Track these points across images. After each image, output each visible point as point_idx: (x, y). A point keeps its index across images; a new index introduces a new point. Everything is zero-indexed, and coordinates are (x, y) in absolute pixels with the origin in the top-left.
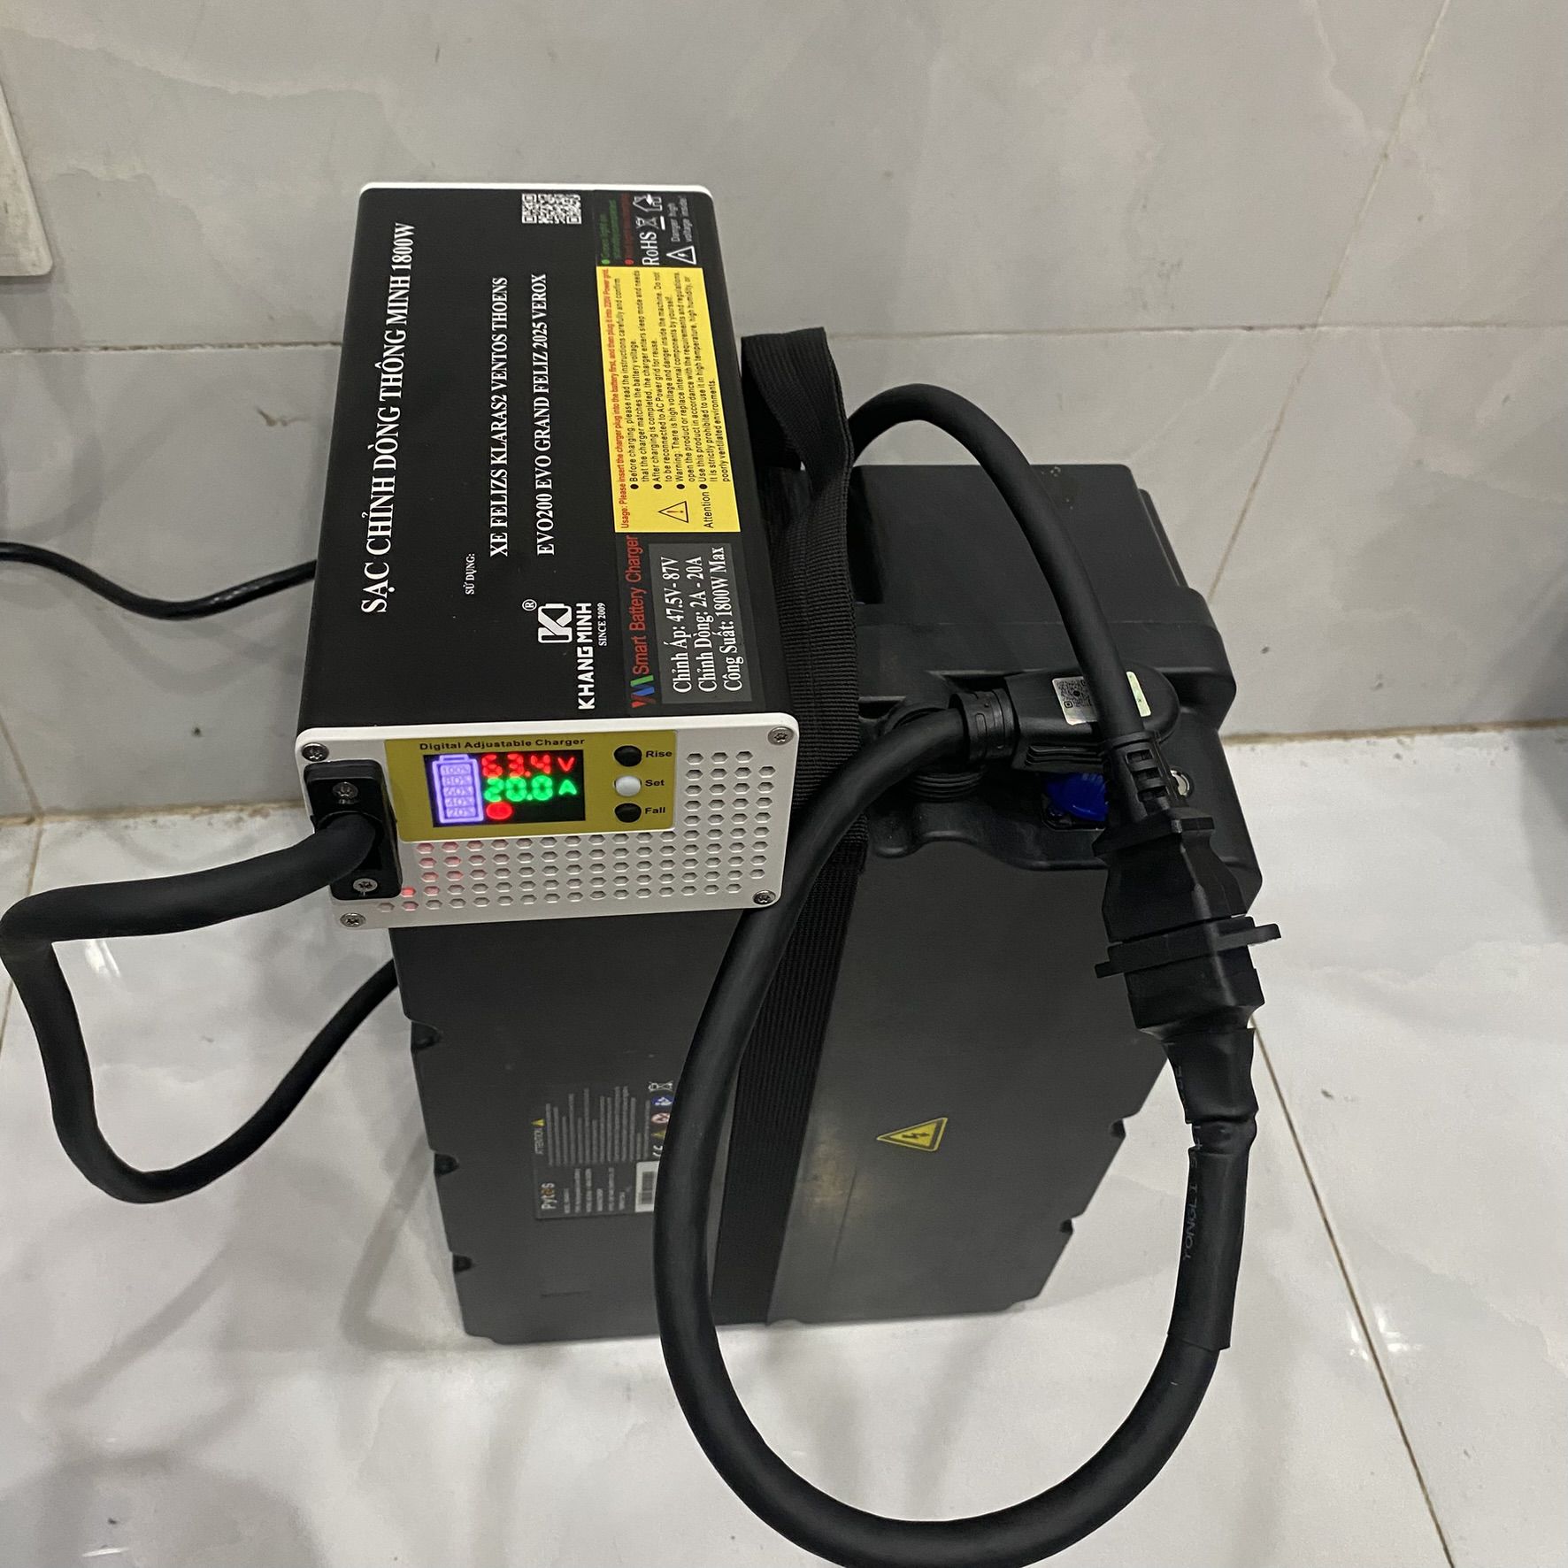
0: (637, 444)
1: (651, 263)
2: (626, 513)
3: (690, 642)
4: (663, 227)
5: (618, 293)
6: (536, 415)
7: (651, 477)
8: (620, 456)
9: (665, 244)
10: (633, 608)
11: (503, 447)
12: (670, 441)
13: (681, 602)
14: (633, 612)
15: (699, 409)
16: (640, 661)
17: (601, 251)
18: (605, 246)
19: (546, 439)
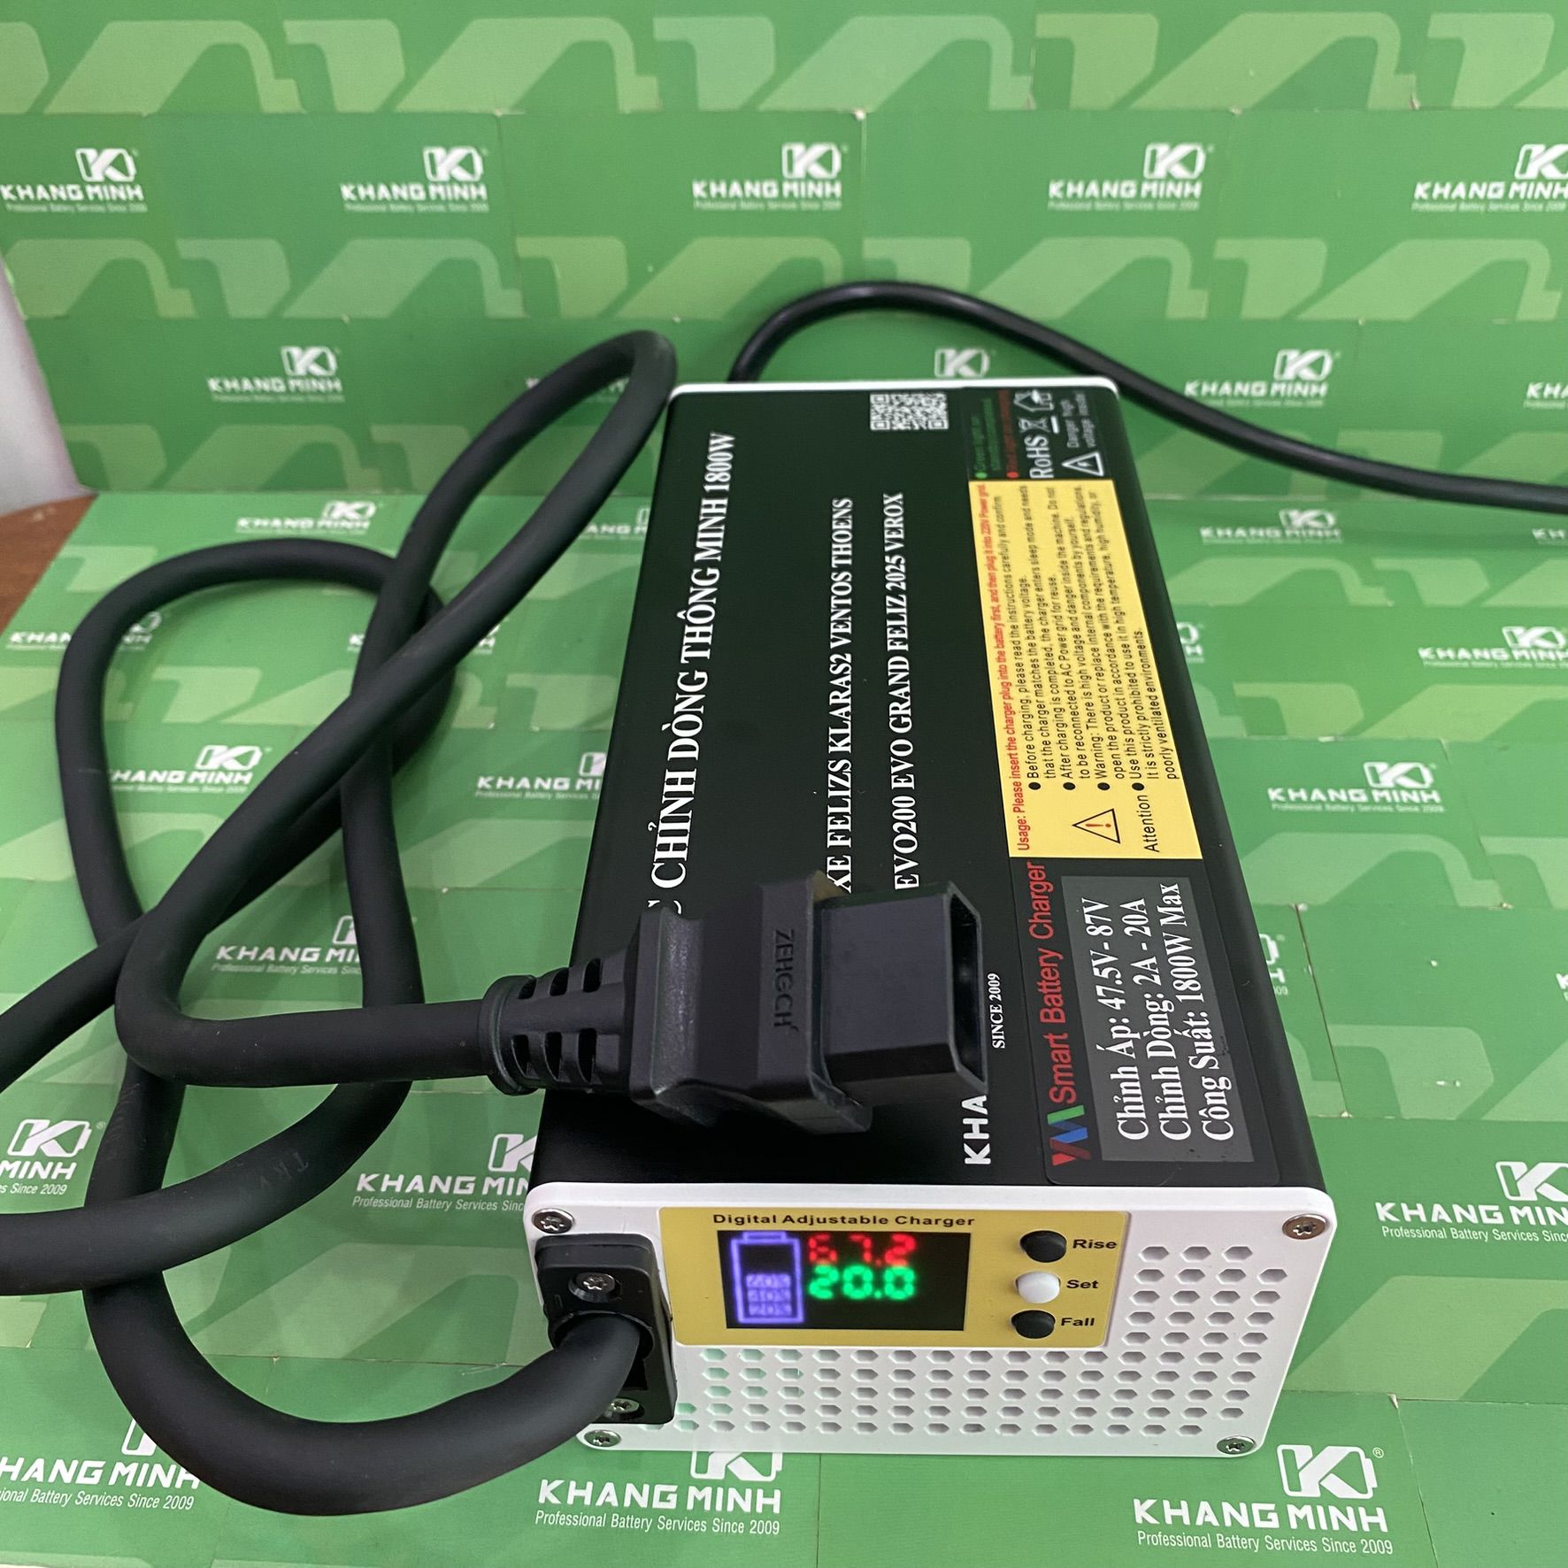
0: (1035, 723)
1: (1042, 476)
2: (1024, 827)
3: (1140, 1045)
4: (1056, 429)
5: (1000, 516)
6: (892, 682)
7: (1058, 772)
8: (1012, 740)
9: (1059, 450)
10: (1044, 984)
11: (846, 727)
12: (1083, 718)
13: (1118, 976)
14: (1045, 991)
15: (1123, 672)
16: (1060, 1078)
17: (974, 461)
18: (980, 456)
19: (906, 716)
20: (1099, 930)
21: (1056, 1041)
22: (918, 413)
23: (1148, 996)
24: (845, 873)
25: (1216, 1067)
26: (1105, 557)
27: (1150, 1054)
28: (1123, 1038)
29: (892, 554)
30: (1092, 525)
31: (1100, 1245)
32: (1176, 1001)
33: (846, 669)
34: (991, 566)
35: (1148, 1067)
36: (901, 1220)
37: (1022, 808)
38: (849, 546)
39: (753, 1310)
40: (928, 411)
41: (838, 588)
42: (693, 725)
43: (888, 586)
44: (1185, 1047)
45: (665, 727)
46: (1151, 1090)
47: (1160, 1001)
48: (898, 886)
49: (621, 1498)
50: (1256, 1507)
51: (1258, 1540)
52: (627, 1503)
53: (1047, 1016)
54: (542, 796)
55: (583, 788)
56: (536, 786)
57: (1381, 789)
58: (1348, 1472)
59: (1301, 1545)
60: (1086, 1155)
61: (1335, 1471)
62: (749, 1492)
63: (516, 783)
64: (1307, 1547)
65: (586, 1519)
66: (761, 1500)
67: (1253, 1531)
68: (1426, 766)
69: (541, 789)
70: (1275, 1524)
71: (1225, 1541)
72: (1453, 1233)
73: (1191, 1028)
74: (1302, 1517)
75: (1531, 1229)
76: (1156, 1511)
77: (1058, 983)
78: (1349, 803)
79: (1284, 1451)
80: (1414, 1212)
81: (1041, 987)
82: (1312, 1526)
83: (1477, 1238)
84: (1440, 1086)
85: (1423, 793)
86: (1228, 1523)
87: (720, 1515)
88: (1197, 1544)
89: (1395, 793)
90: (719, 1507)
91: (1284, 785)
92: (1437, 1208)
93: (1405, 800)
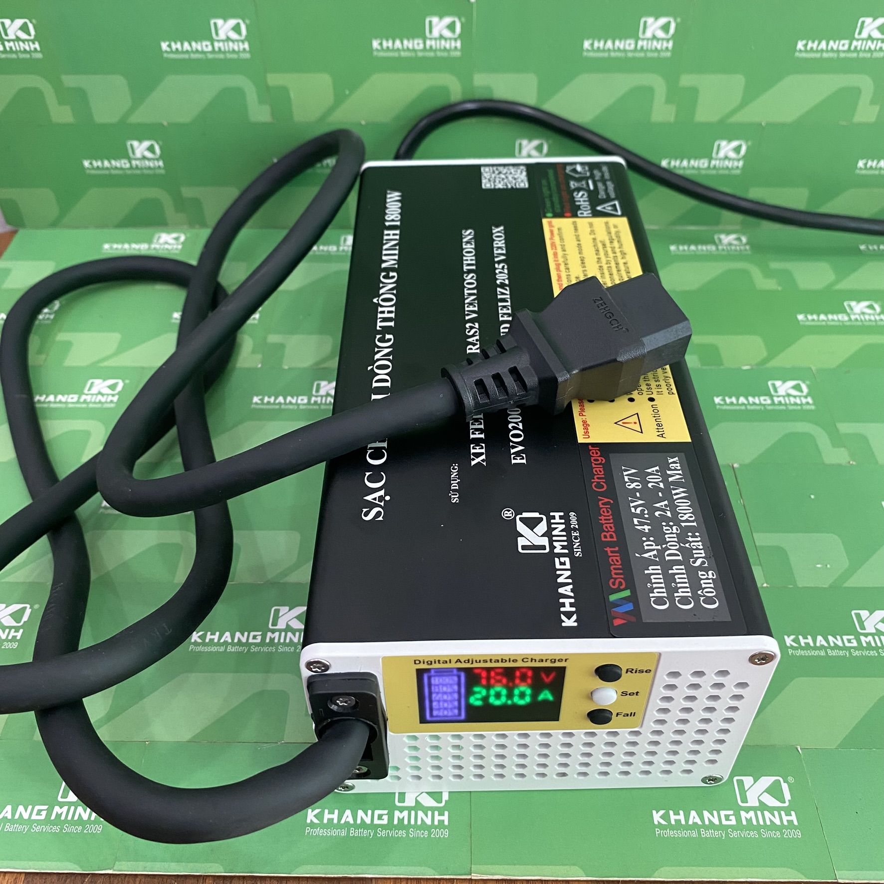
20: (633, 485)
21: (612, 552)
22: (510, 177)
23: (664, 524)
24: (482, 454)
25: (706, 565)
26: (625, 263)
27: (667, 558)
28: (651, 549)
29: (499, 262)
30: (616, 244)
31: (641, 671)
32: (681, 527)
33: (476, 332)
34: (558, 269)
35: (666, 566)
36: (525, 660)
37: (584, 414)
38: (474, 258)
39: (435, 713)
40: (516, 176)
41: (468, 284)
42: (387, 367)
43: (498, 282)
44: (688, 554)
45: (369, 368)
46: (669, 579)
47: (671, 527)
48: (513, 461)
49: (355, 819)
50: (723, 813)
51: (724, 832)
52: (359, 821)
53: (605, 537)
54: (291, 407)
55: (316, 402)
56: (288, 401)
57: (778, 396)
58: (774, 791)
59: (749, 834)
60: (633, 619)
61: (766, 791)
62: (430, 813)
63: (275, 400)
64: (752, 835)
65: (335, 831)
66: (437, 818)
67: (721, 827)
68: (804, 382)
69: (291, 403)
70: (733, 822)
71: (706, 834)
72: (829, 652)
73: (691, 542)
74: (749, 818)
75: (873, 649)
76: (666, 817)
77: (611, 517)
78: (761, 404)
79: (737, 780)
80: (806, 641)
81: (601, 520)
82: (755, 823)
83: (842, 655)
84: (818, 568)
85: (802, 398)
86: (707, 822)
87: (413, 827)
88: (690, 835)
89: (786, 398)
90: (413, 822)
91: (723, 394)
92: (819, 638)
93: (792, 402)
